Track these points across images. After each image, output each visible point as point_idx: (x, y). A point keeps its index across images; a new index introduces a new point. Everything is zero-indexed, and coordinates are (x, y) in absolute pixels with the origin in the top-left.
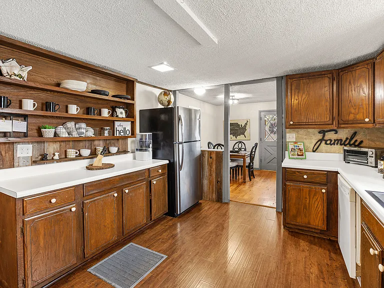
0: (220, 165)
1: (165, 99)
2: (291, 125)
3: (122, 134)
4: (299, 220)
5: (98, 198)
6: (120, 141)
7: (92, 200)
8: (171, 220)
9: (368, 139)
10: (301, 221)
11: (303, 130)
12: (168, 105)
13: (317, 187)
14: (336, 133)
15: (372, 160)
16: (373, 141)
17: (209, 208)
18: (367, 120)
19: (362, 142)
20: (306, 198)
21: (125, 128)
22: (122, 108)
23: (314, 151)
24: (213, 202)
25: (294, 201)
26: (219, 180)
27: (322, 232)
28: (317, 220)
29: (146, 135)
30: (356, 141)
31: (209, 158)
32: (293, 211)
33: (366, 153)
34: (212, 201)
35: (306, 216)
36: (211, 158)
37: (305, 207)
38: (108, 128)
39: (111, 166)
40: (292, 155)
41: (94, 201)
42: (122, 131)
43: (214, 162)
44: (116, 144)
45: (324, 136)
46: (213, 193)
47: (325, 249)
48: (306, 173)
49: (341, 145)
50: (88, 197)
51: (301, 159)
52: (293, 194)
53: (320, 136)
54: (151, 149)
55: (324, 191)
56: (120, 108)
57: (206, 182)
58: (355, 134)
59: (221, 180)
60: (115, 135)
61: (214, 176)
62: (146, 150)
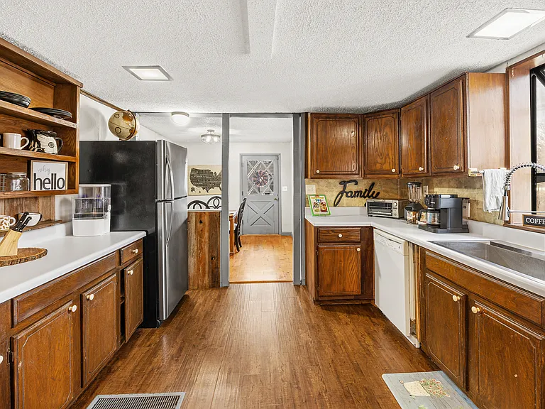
0: (216, 232)
1: (125, 126)
2: (317, 174)
3: (48, 186)
4: (333, 289)
5: (42, 321)
6: (40, 200)
7: (31, 328)
8: (152, 333)
9: (384, 191)
10: (335, 290)
11: (323, 180)
12: (130, 137)
13: (352, 246)
14: (356, 184)
15: (396, 212)
16: (387, 192)
17: (205, 300)
18: (394, 170)
19: (378, 193)
20: (341, 261)
21: (54, 176)
22: (51, 136)
23: (335, 206)
24: (206, 289)
25: (328, 267)
26: (215, 255)
27: (357, 297)
28: (352, 285)
29: (100, 188)
30: (374, 192)
31: (198, 224)
32: (327, 279)
33: (391, 205)
34: (204, 288)
35: (340, 283)
36: (201, 222)
37: (340, 273)
38: (22, 174)
39: (40, 253)
40: (316, 211)
41: (35, 330)
42: (47, 181)
43: (207, 229)
44: (33, 207)
45: (345, 188)
46: (204, 276)
47: (364, 316)
48: (341, 232)
49: (361, 197)
50: (24, 324)
51: (325, 215)
52: (326, 259)
53: (340, 188)
54: (109, 214)
55: (359, 250)
56: (46, 134)
57: (192, 261)
58: (373, 184)
59: (218, 254)
60: (32, 189)
61: (207, 250)
62: (100, 216)
